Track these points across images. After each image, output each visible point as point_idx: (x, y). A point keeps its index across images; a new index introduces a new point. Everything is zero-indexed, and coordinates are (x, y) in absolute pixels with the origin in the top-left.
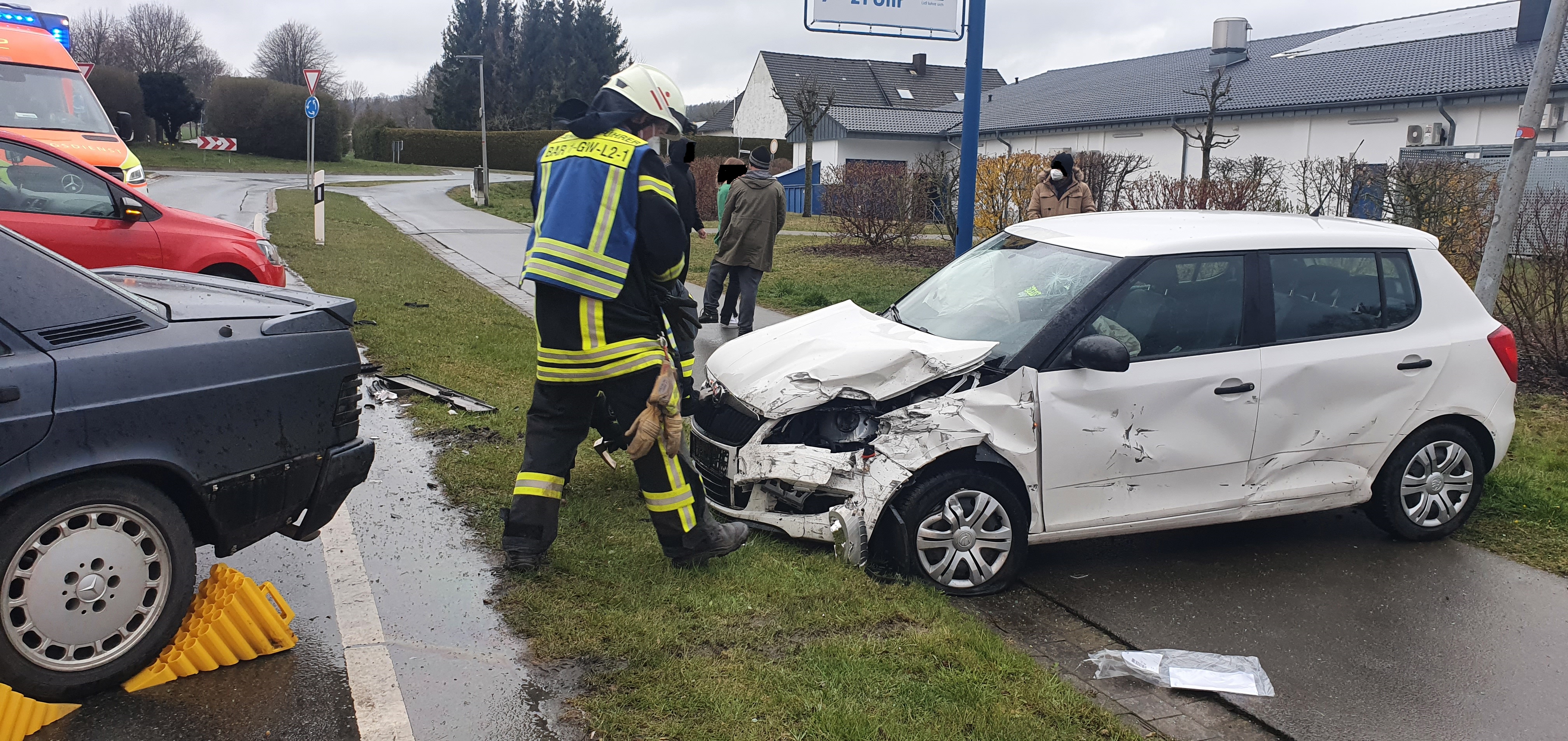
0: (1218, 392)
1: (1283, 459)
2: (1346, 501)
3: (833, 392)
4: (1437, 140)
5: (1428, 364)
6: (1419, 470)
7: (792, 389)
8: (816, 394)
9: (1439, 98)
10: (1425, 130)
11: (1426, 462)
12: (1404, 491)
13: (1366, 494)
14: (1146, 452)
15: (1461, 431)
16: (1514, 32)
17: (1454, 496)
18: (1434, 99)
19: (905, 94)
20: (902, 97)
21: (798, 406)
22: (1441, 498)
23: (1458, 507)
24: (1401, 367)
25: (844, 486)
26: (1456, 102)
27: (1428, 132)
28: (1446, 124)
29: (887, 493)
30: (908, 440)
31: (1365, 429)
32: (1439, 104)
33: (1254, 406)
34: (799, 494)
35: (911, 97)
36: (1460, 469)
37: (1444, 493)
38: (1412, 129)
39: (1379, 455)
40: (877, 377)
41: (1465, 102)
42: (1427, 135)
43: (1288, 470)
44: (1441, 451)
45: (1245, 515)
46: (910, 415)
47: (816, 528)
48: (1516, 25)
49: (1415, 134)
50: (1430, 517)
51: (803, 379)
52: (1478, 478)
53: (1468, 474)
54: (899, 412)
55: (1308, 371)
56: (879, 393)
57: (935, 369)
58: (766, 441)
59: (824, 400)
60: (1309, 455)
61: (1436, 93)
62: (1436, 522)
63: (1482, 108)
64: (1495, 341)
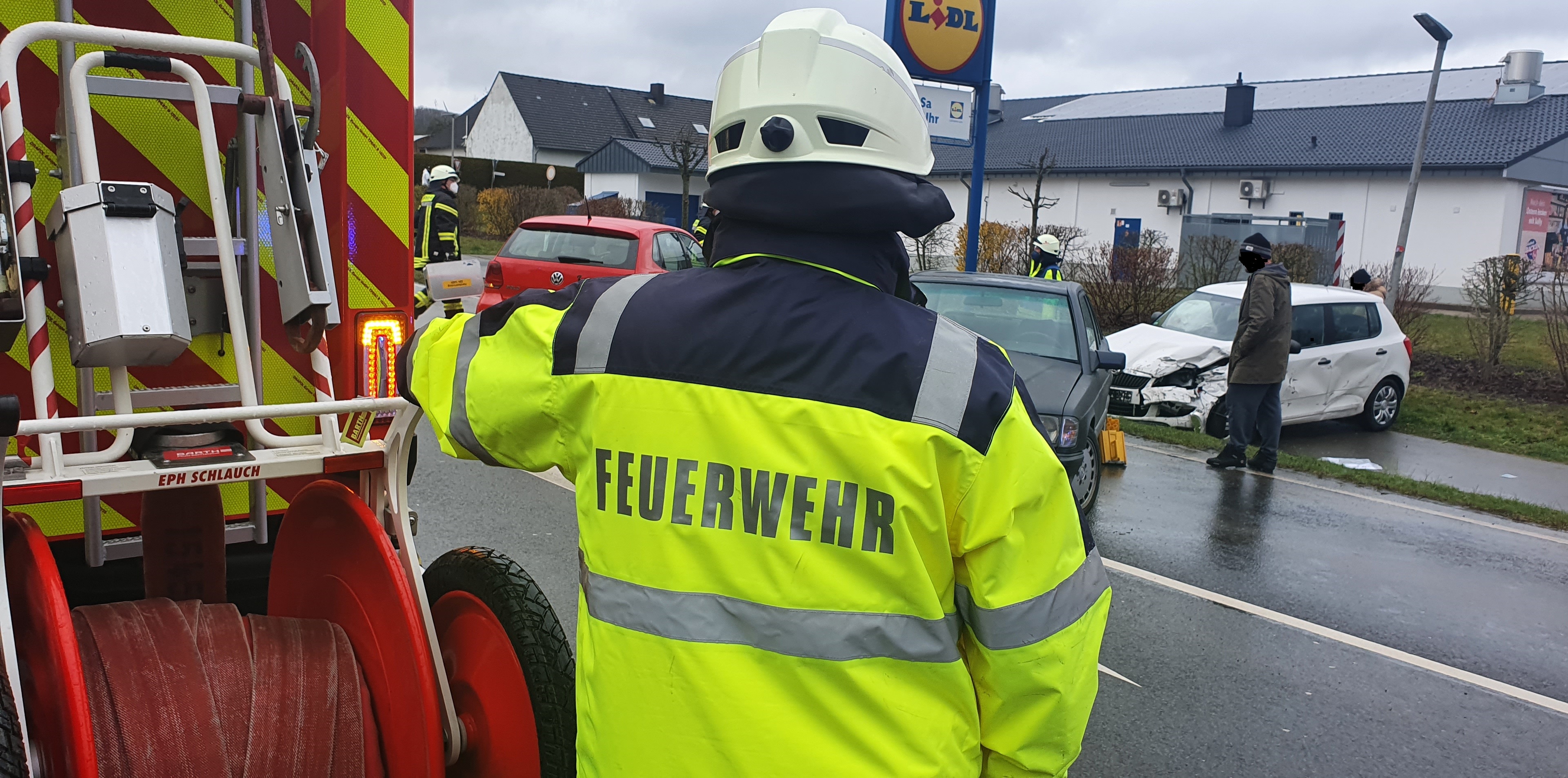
0: (1320, 363)
1: (1337, 393)
2: (1354, 413)
3: (1182, 365)
4: (1181, 203)
5: (1385, 352)
6: (1380, 399)
7: (1164, 365)
8: (1175, 366)
9: (1182, 171)
10: (1171, 194)
11: (1382, 395)
12: (1375, 408)
13: (1361, 410)
14: (1296, 390)
15: (1392, 381)
16: (1222, 116)
17: (1390, 410)
18: (1179, 171)
19: (647, 122)
20: (644, 125)
21: (1168, 371)
22: (1386, 411)
23: (1391, 415)
24: (1378, 354)
25: (1193, 404)
26: (1196, 174)
27: (1174, 196)
28: (1187, 191)
29: (1210, 407)
30: (1214, 384)
31: (1364, 380)
32: (1183, 175)
33: (1330, 370)
34: (1177, 407)
35: (653, 126)
36: (1392, 400)
37: (1387, 410)
38: (1162, 193)
39: (1367, 392)
40: (1199, 358)
41: (1201, 174)
42: (1173, 198)
43: (1338, 398)
44: (1387, 390)
45: (1322, 418)
46: (1214, 374)
47: (1184, 422)
48: (1223, 110)
49: (1164, 197)
50: (1383, 420)
51: (1167, 360)
52: (1398, 403)
53: (1395, 401)
54: (1208, 372)
55: (1348, 355)
56: (1201, 365)
57: (1223, 354)
58: (1153, 386)
59: (1179, 368)
60: (1344, 392)
61: (1179, 166)
62: (1383, 423)
63: (1213, 180)
64: (1405, 342)
